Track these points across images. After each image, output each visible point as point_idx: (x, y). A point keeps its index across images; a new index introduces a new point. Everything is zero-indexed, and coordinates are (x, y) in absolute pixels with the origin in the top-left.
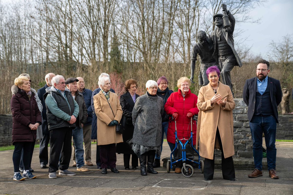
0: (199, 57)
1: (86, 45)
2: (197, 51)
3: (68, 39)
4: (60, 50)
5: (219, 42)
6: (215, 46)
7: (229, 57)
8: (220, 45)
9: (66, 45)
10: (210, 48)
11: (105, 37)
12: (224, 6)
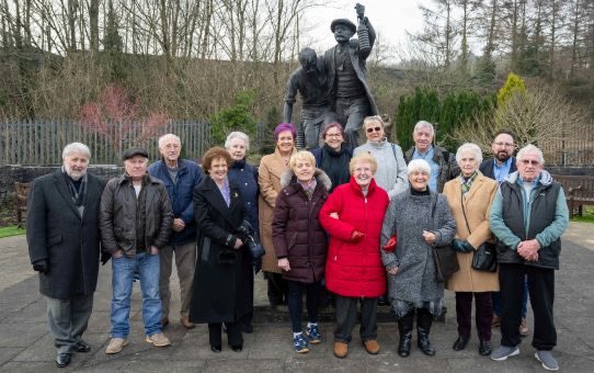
0: (299, 97)
1: (58, 22)
2: (297, 86)
3: (21, 10)
4: (7, 30)
5: (339, 73)
6: (333, 79)
7: (357, 101)
8: (341, 79)
9: (18, 21)
10: (322, 81)
11: (94, 13)
12: (360, 9)
